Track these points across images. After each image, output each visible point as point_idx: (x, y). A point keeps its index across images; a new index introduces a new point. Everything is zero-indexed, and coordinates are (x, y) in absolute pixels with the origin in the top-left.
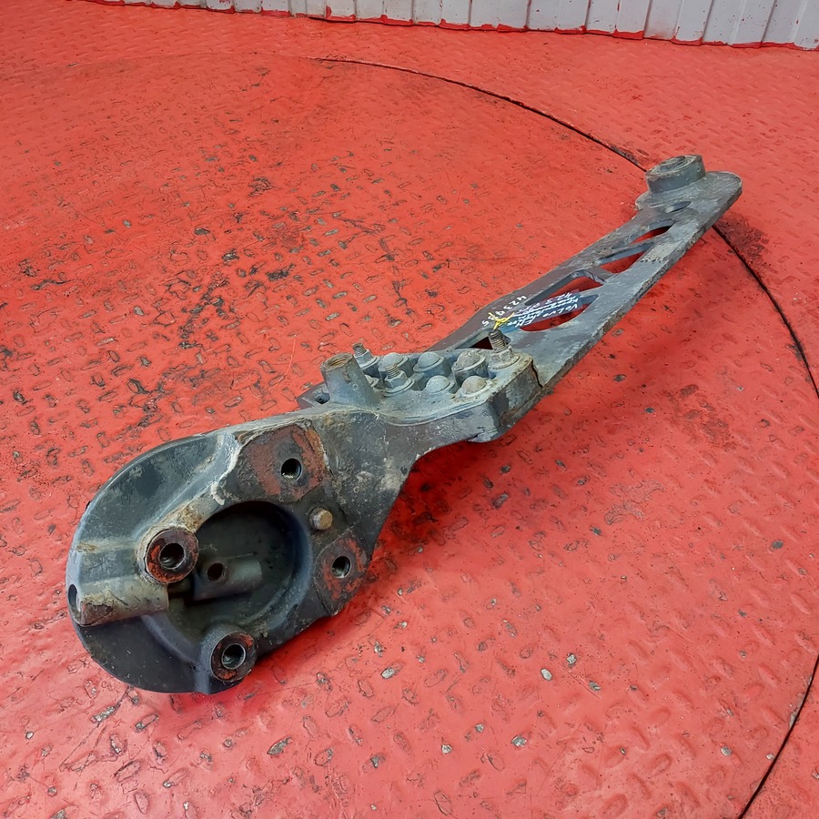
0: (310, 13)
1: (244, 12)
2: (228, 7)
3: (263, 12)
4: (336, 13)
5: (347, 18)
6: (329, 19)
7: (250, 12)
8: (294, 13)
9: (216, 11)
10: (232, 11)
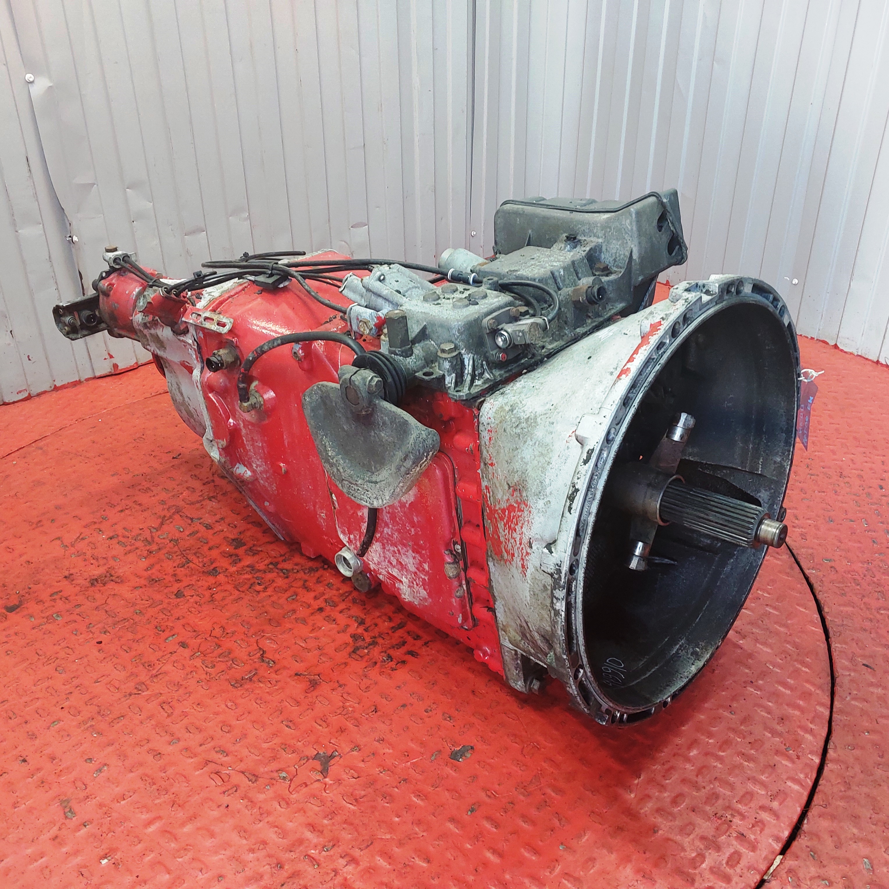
0: (98, 374)
1: (39, 395)
2: (26, 395)
3: (56, 389)
4: (122, 366)
5: (131, 366)
6: (117, 372)
7: (45, 392)
8: (82, 380)
9: (14, 403)
10: (29, 398)
